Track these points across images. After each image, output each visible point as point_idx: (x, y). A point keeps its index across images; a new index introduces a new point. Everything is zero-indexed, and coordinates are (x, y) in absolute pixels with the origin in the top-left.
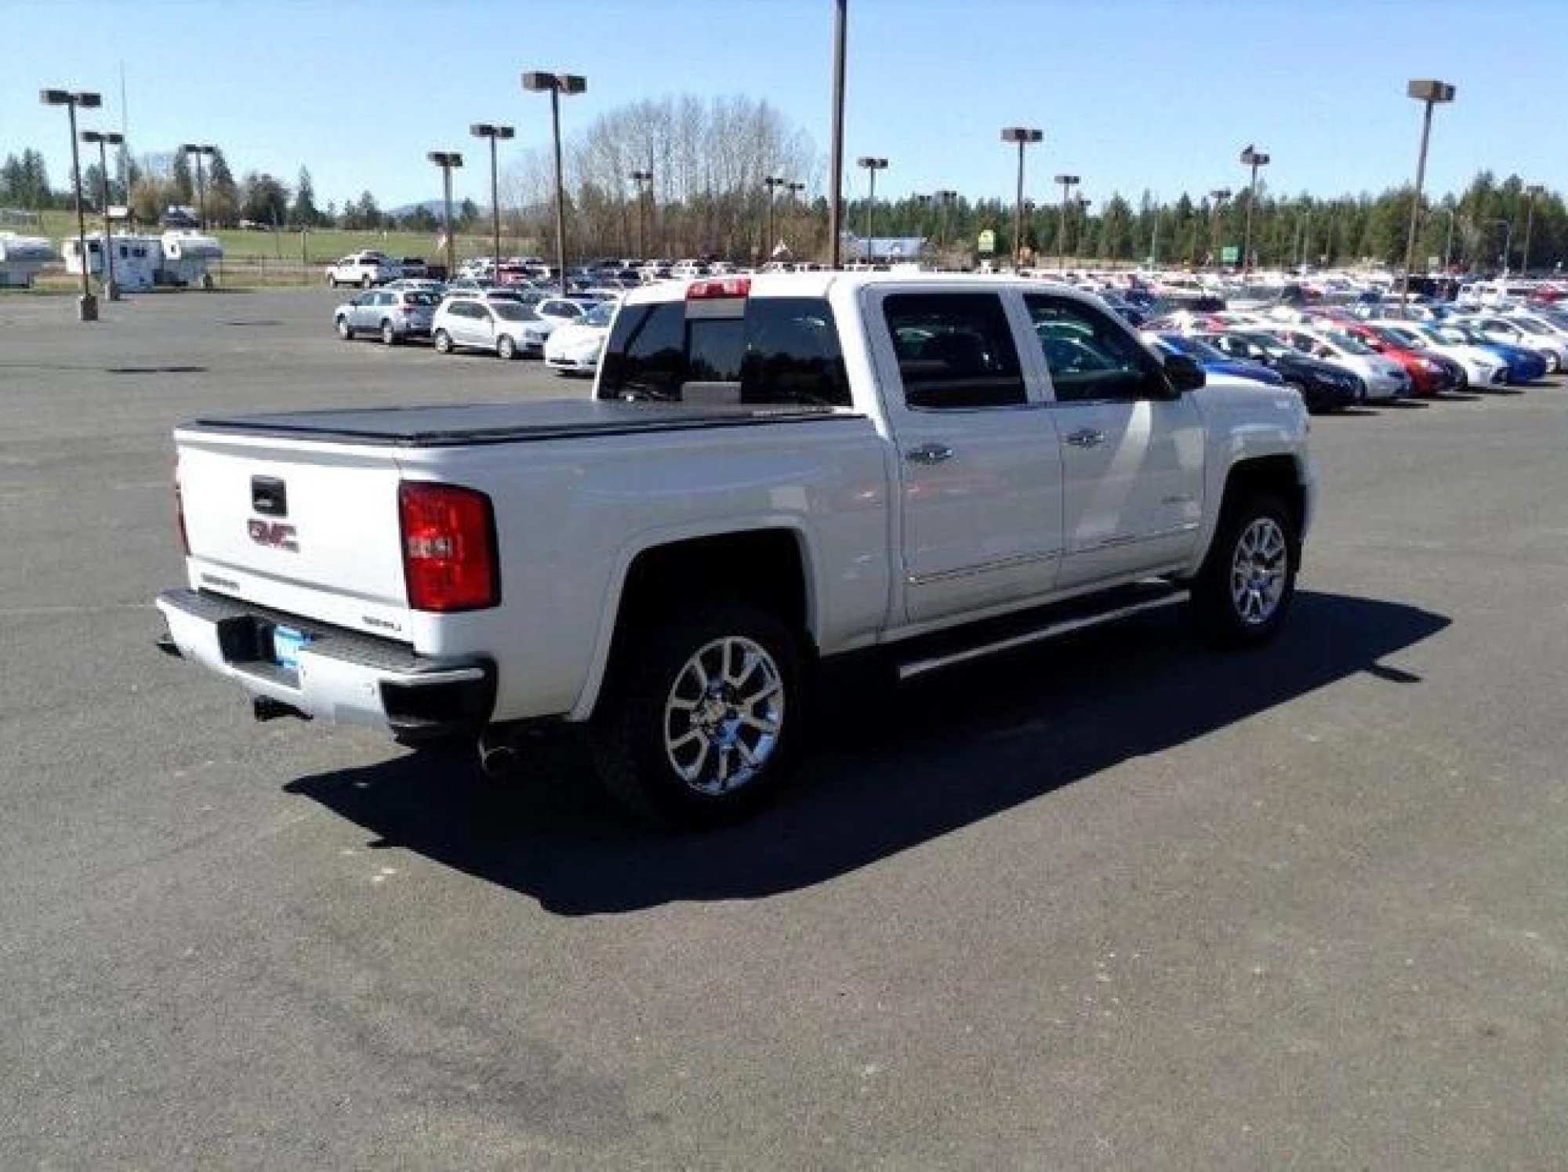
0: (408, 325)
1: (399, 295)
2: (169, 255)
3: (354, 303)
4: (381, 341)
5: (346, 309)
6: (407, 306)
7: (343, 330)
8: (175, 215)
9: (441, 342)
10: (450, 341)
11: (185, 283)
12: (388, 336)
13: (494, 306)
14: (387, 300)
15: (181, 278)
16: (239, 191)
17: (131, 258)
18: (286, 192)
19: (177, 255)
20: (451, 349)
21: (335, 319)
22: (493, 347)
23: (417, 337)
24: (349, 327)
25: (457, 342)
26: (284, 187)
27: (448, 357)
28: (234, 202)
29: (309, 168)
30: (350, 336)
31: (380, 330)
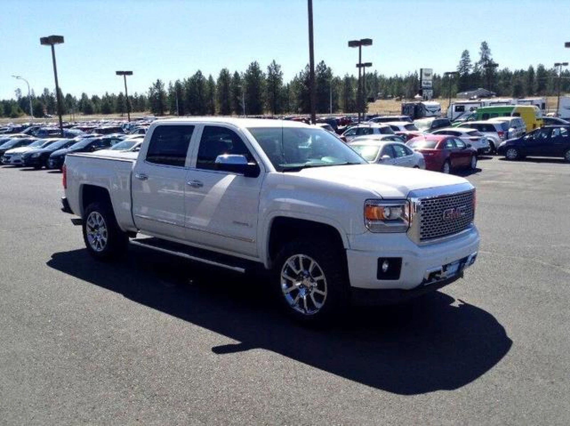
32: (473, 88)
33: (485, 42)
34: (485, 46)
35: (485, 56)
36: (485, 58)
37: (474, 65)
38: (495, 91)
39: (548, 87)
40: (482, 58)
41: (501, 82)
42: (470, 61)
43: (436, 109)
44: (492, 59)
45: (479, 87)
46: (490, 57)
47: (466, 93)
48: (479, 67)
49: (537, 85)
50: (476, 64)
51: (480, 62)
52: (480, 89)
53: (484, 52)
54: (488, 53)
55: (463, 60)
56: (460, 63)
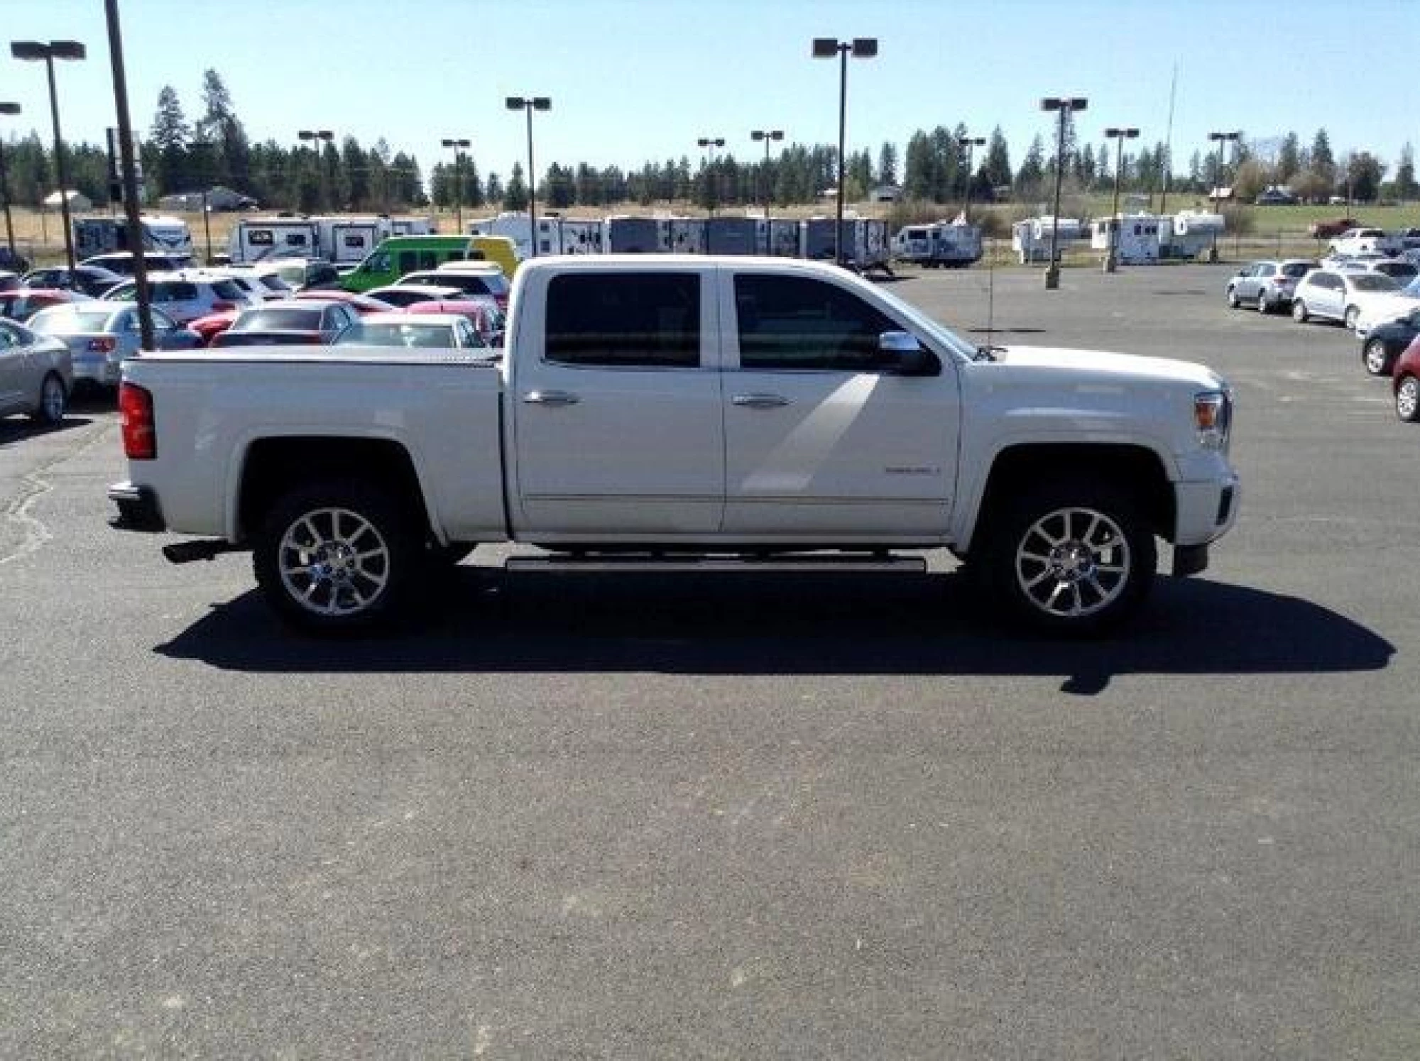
0: (1280, 295)
1: (1279, 266)
2: (1179, 232)
3: (1242, 274)
4: (1256, 309)
5: (1236, 280)
6: (1283, 277)
7: (1232, 300)
8: (1271, 194)
9: (1298, 311)
10: (1305, 309)
11: (1192, 256)
12: (1262, 306)
13: (1352, 278)
14: (1270, 271)
15: (1187, 252)
16: (1337, 169)
17: (1144, 236)
18: (1383, 168)
19: (1183, 232)
20: (1306, 318)
21: (1227, 289)
22: (1341, 317)
23: (1282, 307)
24: (1236, 297)
25: (1312, 312)
26: (1380, 163)
27: (1302, 326)
28: (1331, 179)
29: (1414, 145)
30: (1237, 305)
31: (1257, 300)
32: (201, 184)
33: (212, 72)
34: (213, 82)
35: (219, 105)
36: (217, 113)
37: (194, 128)
38: (253, 196)
39: (372, 191)
40: (210, 111)
41: (263, 173)
42: (181, 117)
43: (178, 237)
44: (234, 116)
45: (216, 184)
46: (230, 110)
47: (183, 198)
48: (206, 133)
49: (349, 184)
50: (199, 125)
51: (208, 121)
52: (218, 189)
53: (212, 95)
54: (225, 98)
55: (164, 113)
56: (157, 119)
